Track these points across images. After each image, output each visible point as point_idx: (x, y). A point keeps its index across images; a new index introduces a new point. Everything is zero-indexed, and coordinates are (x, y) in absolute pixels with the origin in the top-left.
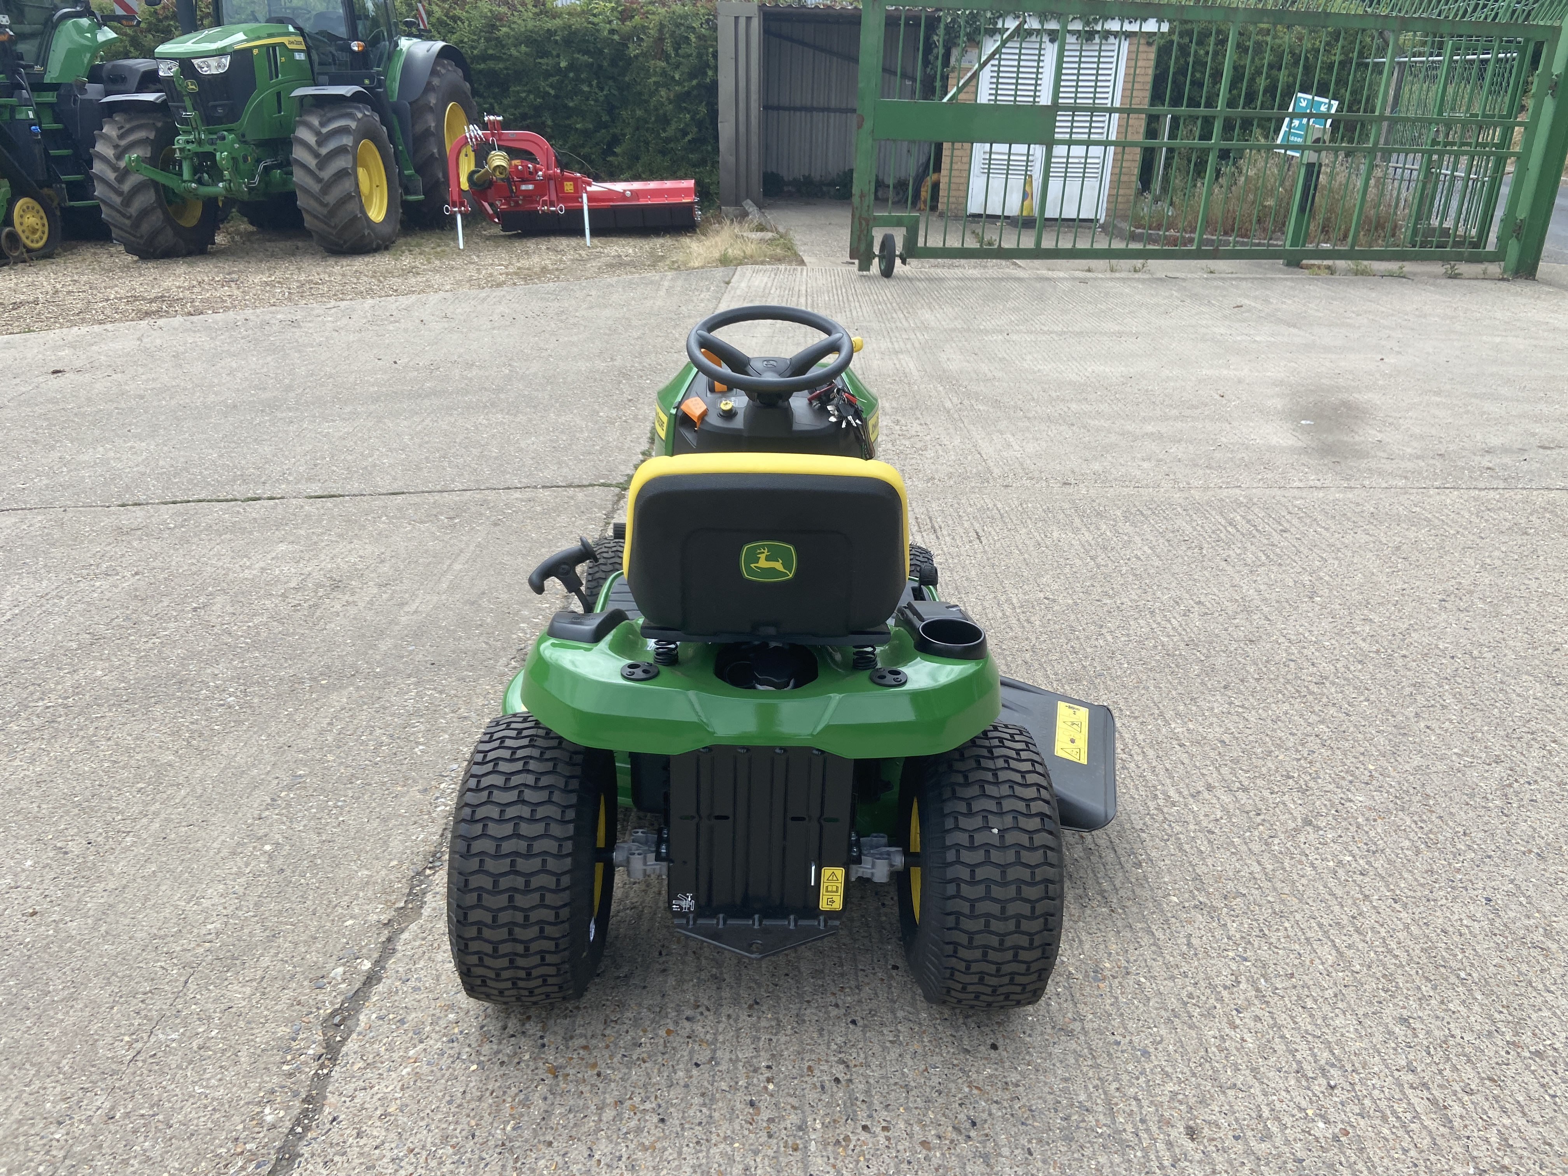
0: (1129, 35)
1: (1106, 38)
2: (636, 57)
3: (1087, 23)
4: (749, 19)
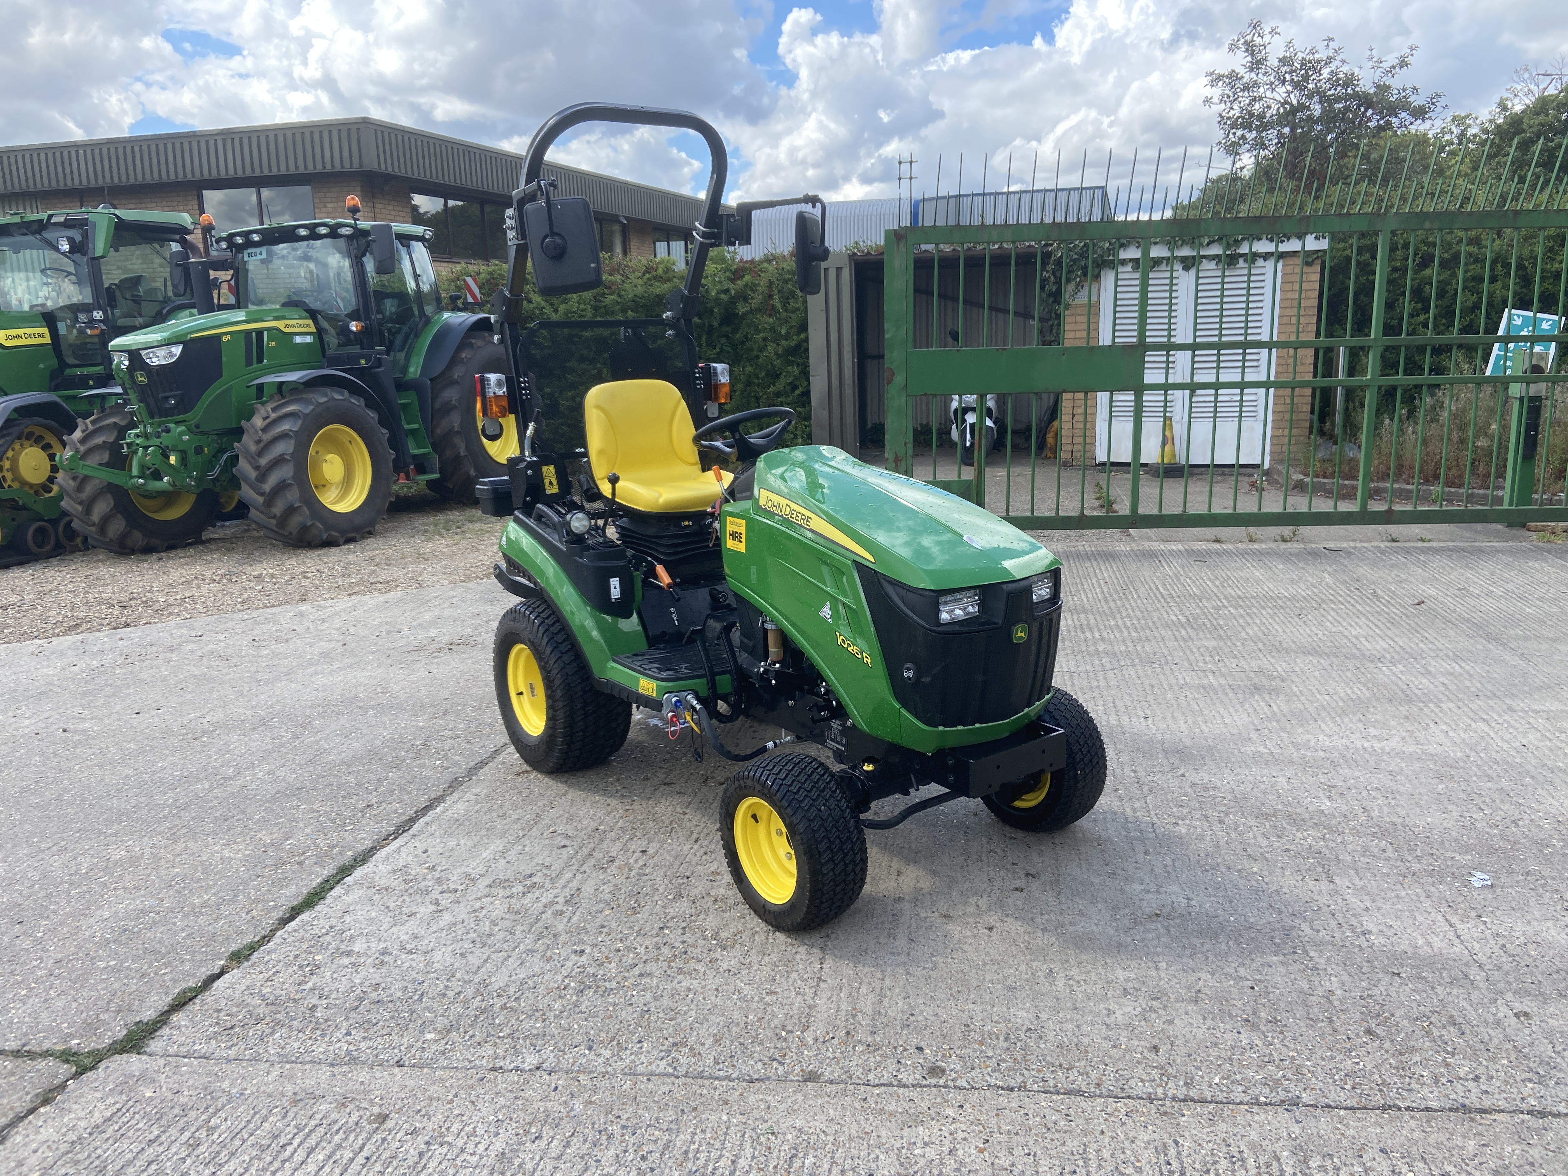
0: (1282, 256)
1: (1253, 261)
2: (745, 314)
3: (1228, 246)
4: (839, 270)
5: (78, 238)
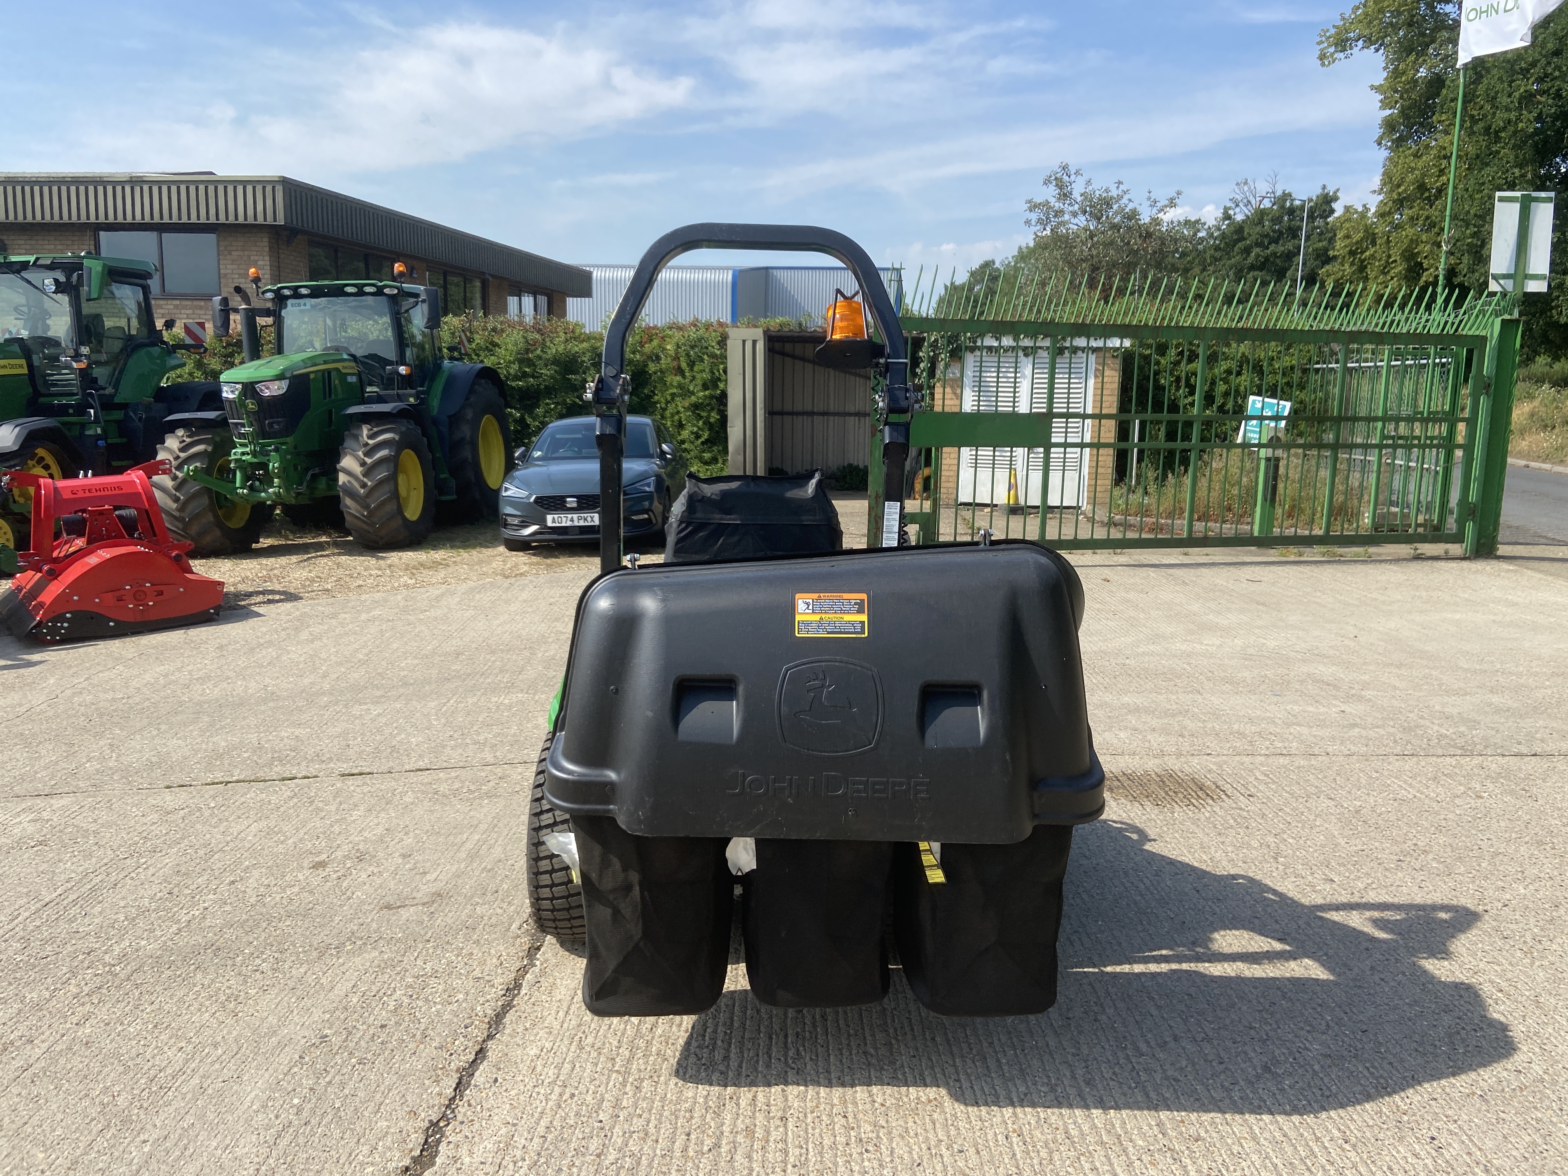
0: (1095, 350)
2: (655, 372)
3: (1056, 341)
4: (754, 342)
5: (62, 279)
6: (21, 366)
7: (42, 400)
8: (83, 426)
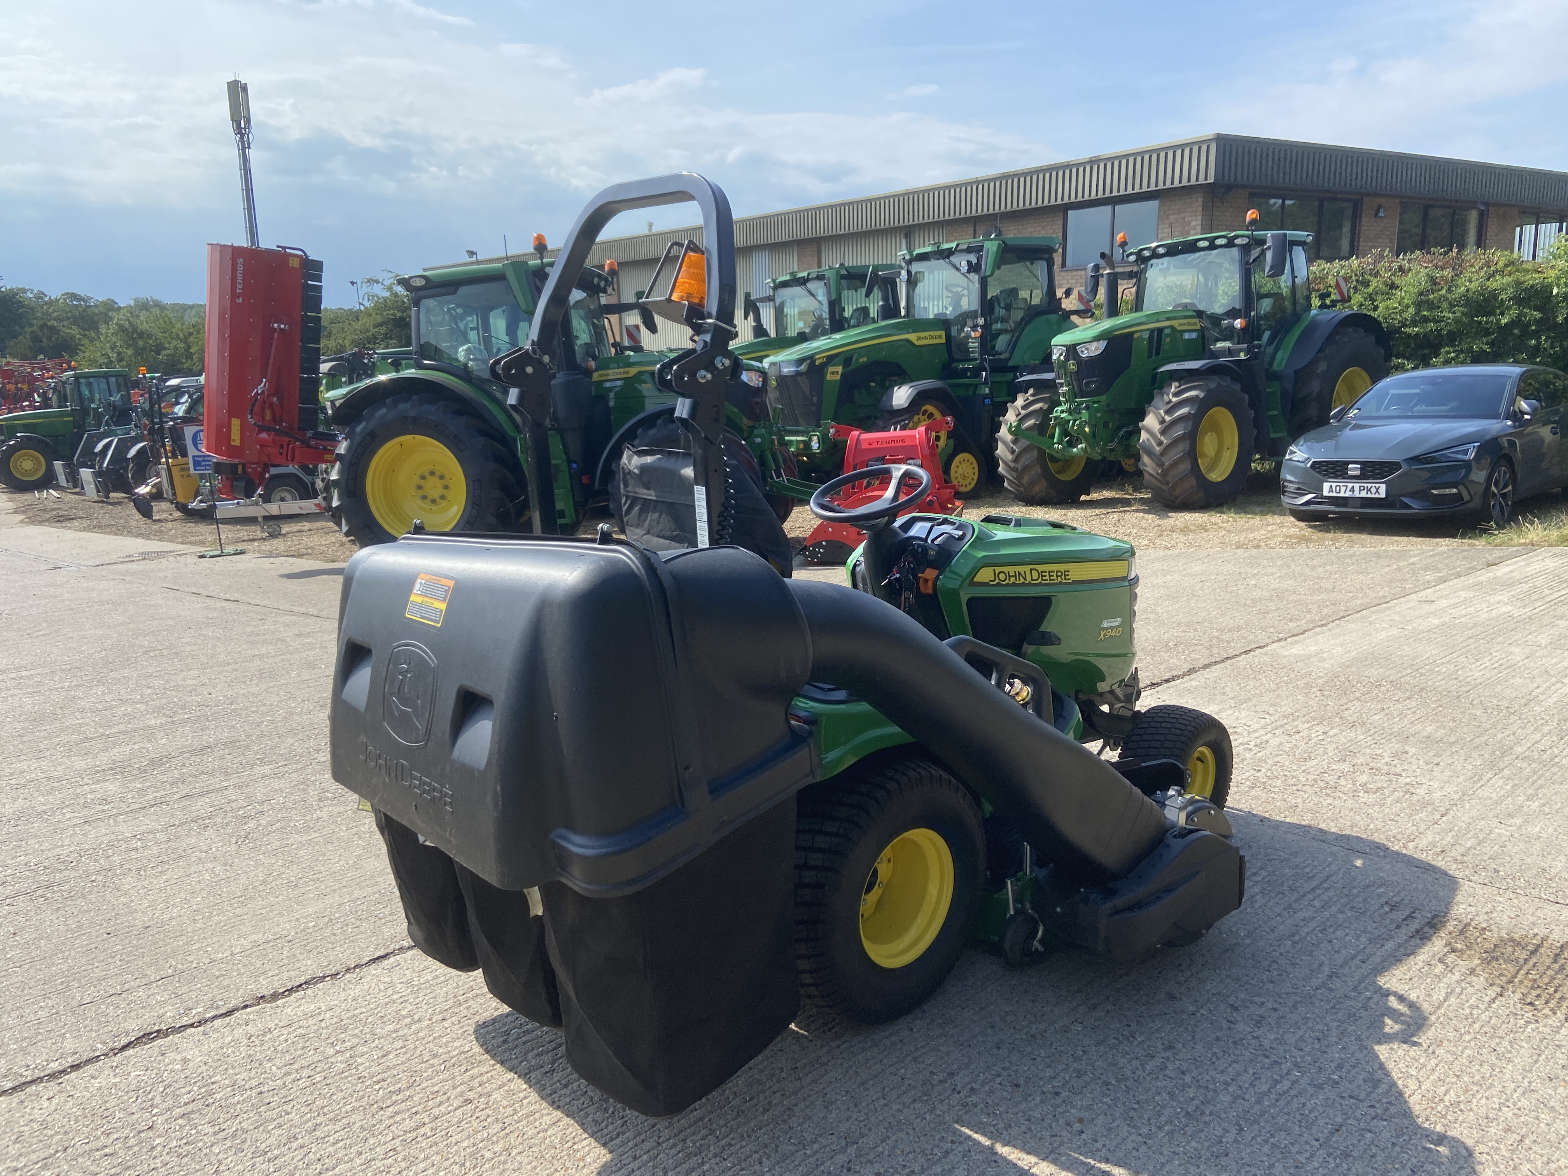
5: (974, 261)
6: (940, 337)
7: (954, 365)
8: (976, 386)
